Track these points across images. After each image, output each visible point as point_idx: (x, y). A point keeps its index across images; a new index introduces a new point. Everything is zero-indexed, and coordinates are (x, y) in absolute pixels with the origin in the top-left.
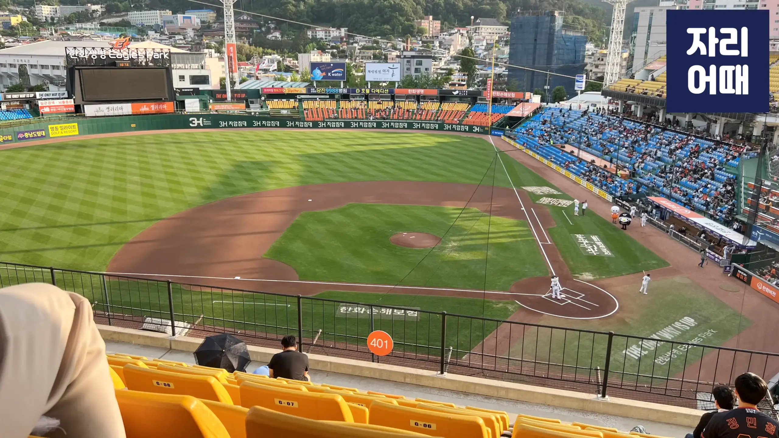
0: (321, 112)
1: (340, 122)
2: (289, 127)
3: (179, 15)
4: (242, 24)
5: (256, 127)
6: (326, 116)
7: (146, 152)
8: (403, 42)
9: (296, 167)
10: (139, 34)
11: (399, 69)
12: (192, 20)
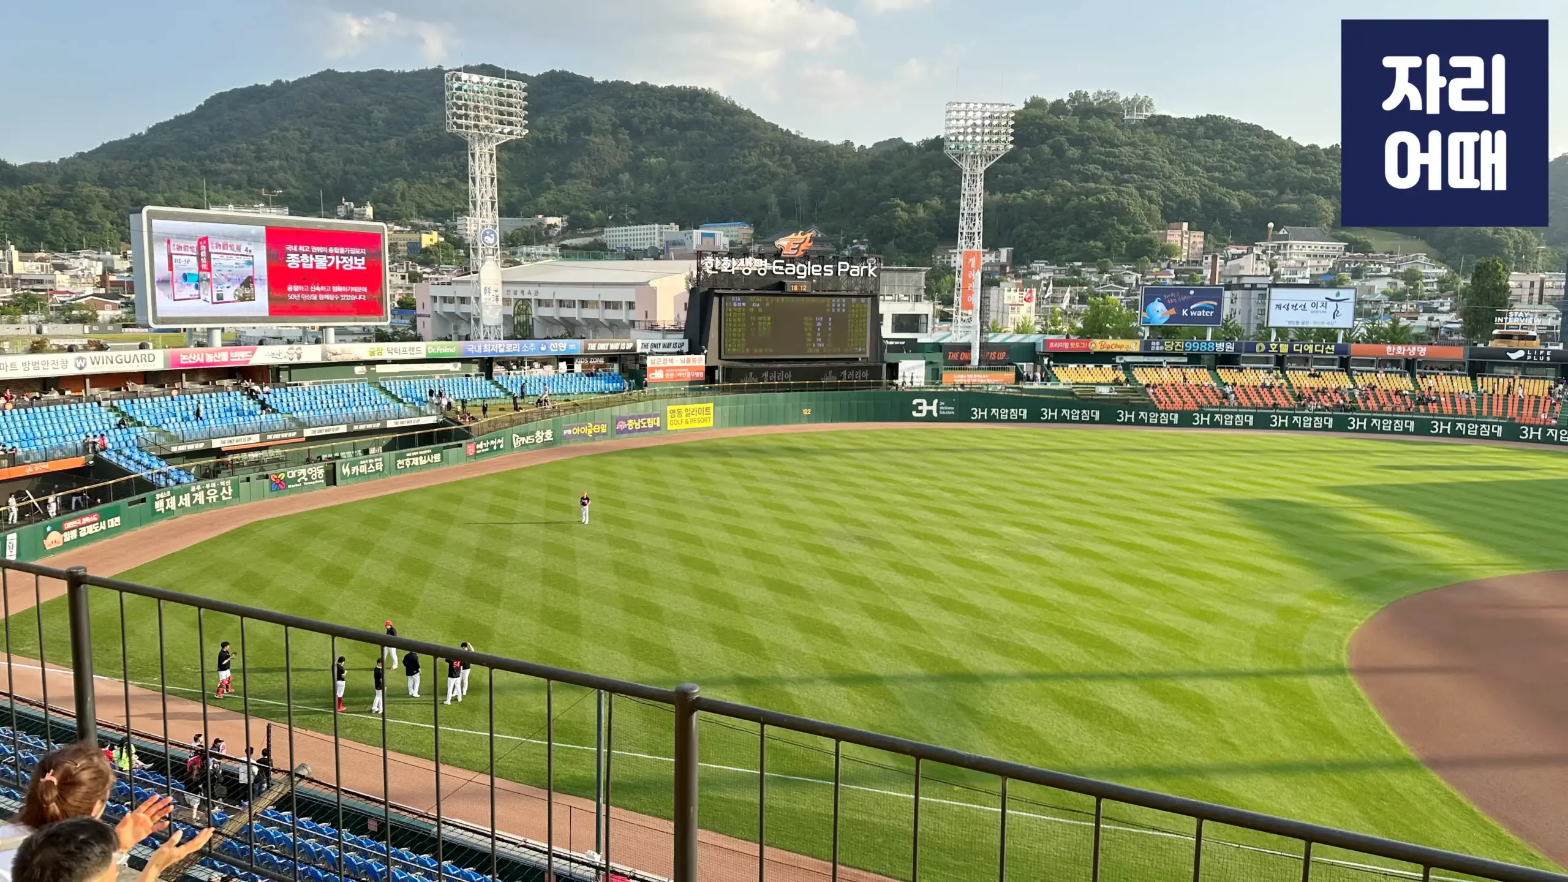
1: (1244, 414)
2: (1123, 423)
3: (695, 231)
5: (1047, 421)
8: (1135, 271)
12: (717, 238)
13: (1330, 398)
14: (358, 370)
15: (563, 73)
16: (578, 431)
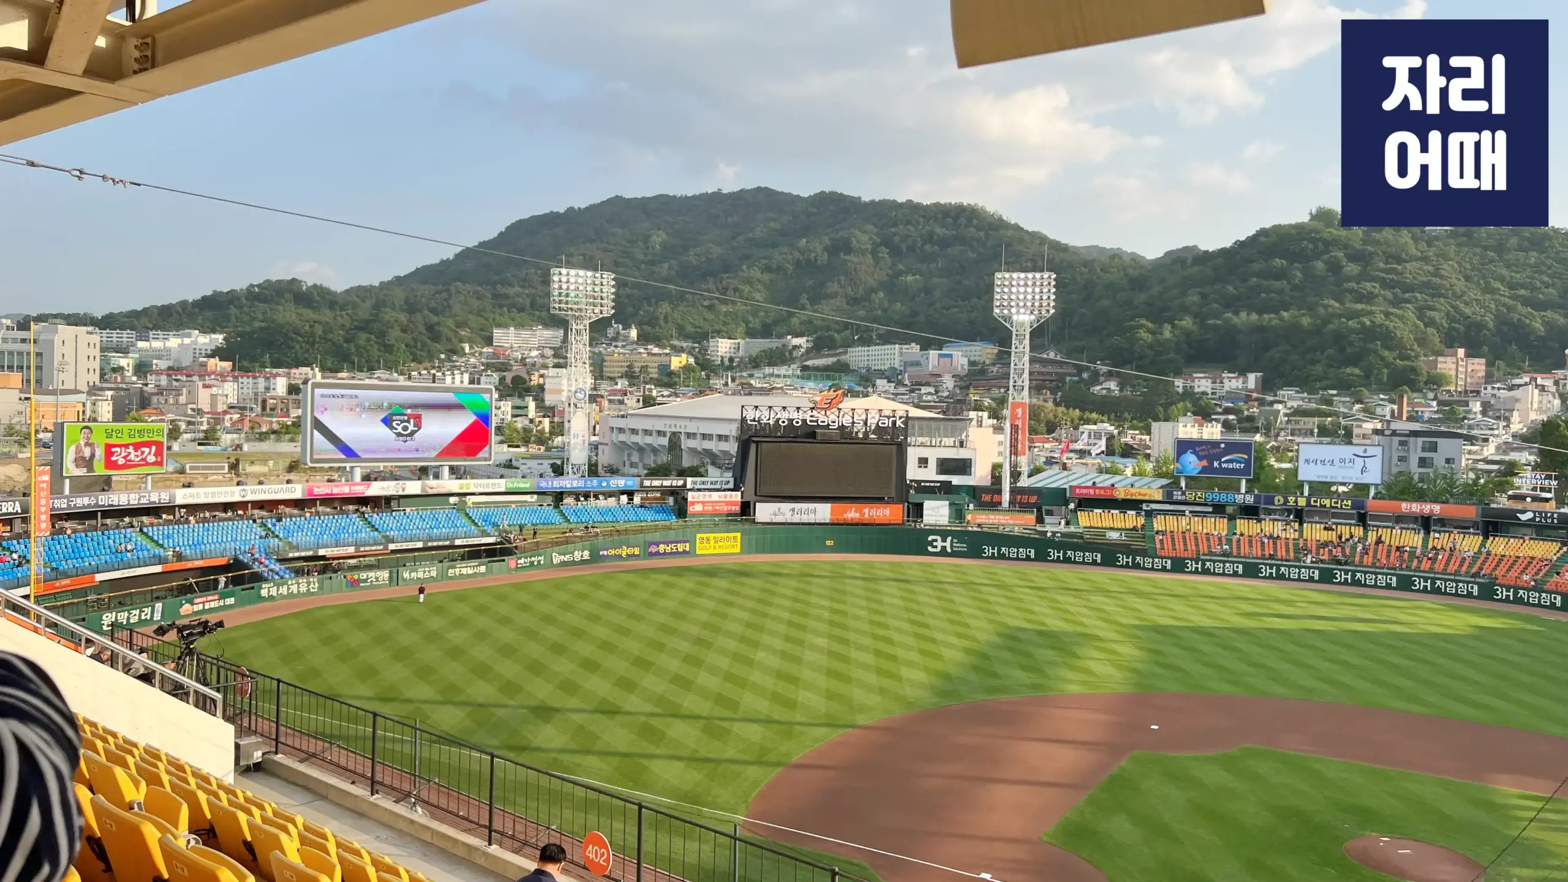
0: (1192, 538)
1: (1233, 562)
2: (1122, 566)
3: (931, 352)
4: (1044, 367)
5: (1053, 561)
6: (1204, 548)
7: (844, 592)
8: (1392, 401)
9: (1128, 650)
10: (860, 385)
11: (1379, 459)
12: (955, 359)
13: (1330, 551)
14: (452, 500)
15: (833, 194)
16: (612, 552)
